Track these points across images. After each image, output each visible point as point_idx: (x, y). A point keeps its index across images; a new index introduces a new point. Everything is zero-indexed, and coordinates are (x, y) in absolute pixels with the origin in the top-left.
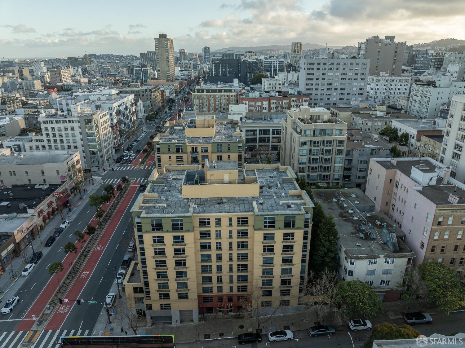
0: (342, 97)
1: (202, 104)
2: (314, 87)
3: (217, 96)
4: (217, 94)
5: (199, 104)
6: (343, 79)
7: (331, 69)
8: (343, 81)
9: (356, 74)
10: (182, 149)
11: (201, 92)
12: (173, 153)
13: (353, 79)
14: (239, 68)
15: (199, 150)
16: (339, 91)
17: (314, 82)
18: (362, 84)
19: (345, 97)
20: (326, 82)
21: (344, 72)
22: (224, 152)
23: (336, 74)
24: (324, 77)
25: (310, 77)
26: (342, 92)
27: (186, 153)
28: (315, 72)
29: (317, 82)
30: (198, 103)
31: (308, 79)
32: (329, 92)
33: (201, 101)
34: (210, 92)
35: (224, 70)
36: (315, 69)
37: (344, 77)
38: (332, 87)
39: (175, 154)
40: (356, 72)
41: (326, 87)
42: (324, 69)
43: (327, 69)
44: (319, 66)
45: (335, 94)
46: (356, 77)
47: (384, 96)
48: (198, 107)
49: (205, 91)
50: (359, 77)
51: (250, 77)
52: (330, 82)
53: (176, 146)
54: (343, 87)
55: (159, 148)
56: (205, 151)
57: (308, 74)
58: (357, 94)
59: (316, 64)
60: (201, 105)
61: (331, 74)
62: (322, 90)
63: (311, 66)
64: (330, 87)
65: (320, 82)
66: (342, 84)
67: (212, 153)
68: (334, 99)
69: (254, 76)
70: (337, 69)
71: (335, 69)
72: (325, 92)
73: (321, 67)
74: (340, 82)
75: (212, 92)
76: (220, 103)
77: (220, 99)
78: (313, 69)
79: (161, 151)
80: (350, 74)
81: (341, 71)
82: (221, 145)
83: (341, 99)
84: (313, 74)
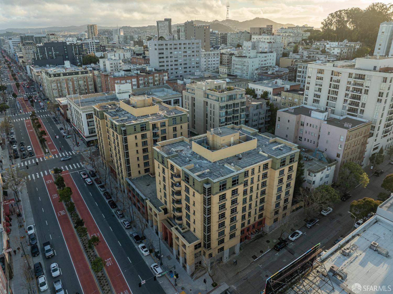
0: (185, 70)
1: (61, 87)
2: (165, 64)
3: (74, 79)
4: (74, 77)
5: (58, 87)
6: (185, 56)
7: (176, 48)
8: (185, 58)
9: (193, 52)
10: (145, 127)
11: (58, 76)
12: (139, 132)
13: (191, 56)
14: (65, 51)
15: (159, 125)
16: (183, 66)
17: (165, 60)
18: (198, 59)
19: (188, 70)
20: (173, 59)
21: (185, 50)
22: (178, 124)
23: (180, 52)
24: (171, 55)
25: (161, 56)
26: (185, 66)
27: (149, 130)
28: (164, 51)
29: (167, 59)
30: (56, 87)
31: (160, 58)
32: (176, 67)
33: (59, 85)
34: (67, 75)
35: (50, 53)
36: (165, 49)
37: (185, 54)
38: (178, 63)
39: (140, 132)
40: (193, 50)
41: (174, 63)
42: (171, 49)
43: (173, 49)
44: (167, 47)
45: (180, 68)
46: (193, 54)
47: (205, 66)
48: (57, 91)
49: (62, 75)
50: (195, 53)
51: (79, 59)
52: (176, 59)
53: (141, 125)
54: (185, 62)
55: (125, 130)
56: (163, 126)
57: (160, 54)
58: (195, 67)
59: (164, 45)
60: (59, 88)
61: (176, 53)
62: (171, 65)
63: (161, 47)
64: (176, 63)
65: (169, 59)
66: (185, 60)
67: (169, 126)
68: (180, 72)
69: (83, 57)
70: (180, 48)
71: (178, 48)
72: (174, 67)
73: (169, 47)
74: (183, 58)
75: (69, 75)
76: (79, 84)
77: (78, 81)
78: (163, 49)
79: (128, 132)
80: (189, 52)
81: (183, 50)
82: (175, 118)
83: (185, 72)
84: (163, 53)
